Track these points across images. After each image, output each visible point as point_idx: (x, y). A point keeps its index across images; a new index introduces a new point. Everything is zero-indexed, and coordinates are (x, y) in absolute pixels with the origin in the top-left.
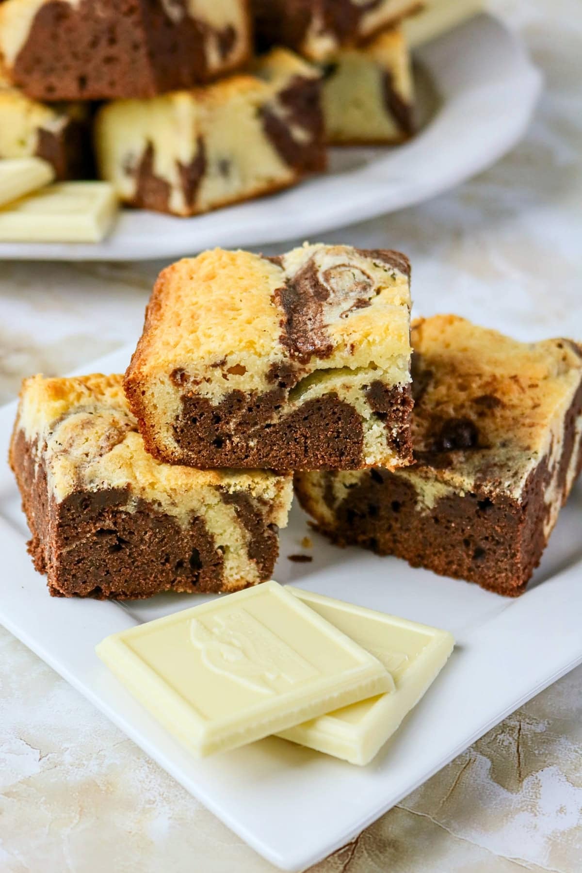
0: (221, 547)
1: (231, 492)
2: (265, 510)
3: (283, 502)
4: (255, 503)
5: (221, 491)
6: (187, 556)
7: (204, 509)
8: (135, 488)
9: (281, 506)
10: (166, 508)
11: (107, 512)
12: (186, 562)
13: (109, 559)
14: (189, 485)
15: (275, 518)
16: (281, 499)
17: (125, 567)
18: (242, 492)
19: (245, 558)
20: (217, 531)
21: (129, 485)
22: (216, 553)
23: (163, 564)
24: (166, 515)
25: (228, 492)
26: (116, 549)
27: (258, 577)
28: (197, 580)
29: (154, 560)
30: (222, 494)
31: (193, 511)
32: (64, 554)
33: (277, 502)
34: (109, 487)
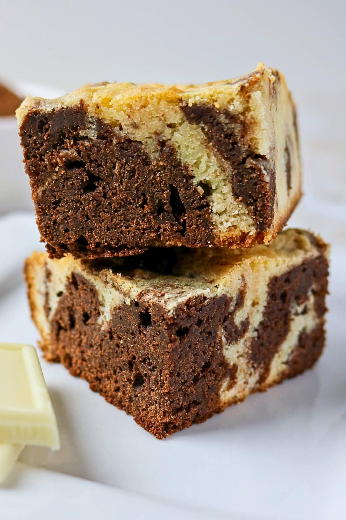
0: (201, 184)
1: (190, 105)
2: (237, 129)
3: (255, 116)
4: (222, 118)
5: (181, 104)
6: (165, 195)
7: (168, 131)
8: (88, 106)
9: (255, 123)
10: (127, 132)
11: (68, 138)
12: (166, 204)
13: (85, 200)
14: (143, 98)
15: (251, 140)
16: (252, 113)
17: (104, 211)
18: (204, 104)
19: (230, 198)
20: (191, 161)
21: (82, 102)
22: (196, 191)
23: (142, 206)
24: (129, 141)
25: (188, 104)
26: (89, 187)
27: (253, 225)
28: (185, 229)
29: (132, 201)
30: (182, 108)
31: (157, 133)
32: (40, 194)
33: (249, 118)
34: (63, 106)
